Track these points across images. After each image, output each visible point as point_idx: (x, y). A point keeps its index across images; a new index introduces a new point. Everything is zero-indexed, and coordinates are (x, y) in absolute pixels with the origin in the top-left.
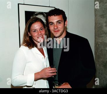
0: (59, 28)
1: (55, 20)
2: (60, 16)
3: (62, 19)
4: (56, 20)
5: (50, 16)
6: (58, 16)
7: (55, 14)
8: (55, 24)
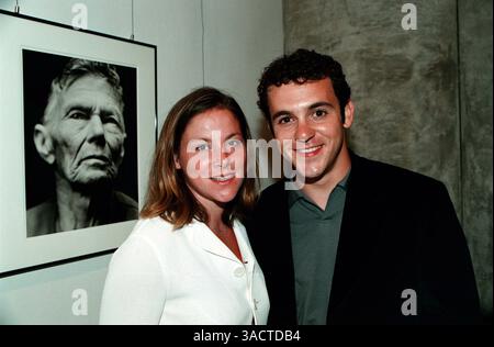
0: (318, 135)
1: (299, 101)
2: (321, 81)
3: (333, 95)
4: (305, 100)
5: (278, 86)
6: (314, 84)
7: (302, 75)
8: (301, 117)
